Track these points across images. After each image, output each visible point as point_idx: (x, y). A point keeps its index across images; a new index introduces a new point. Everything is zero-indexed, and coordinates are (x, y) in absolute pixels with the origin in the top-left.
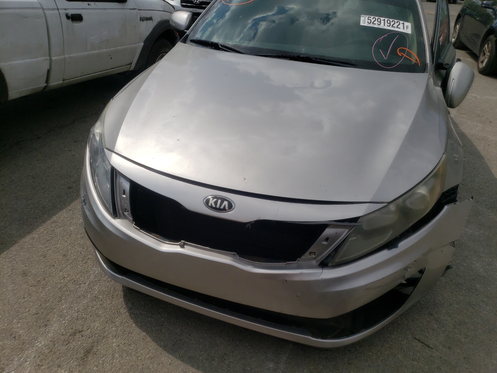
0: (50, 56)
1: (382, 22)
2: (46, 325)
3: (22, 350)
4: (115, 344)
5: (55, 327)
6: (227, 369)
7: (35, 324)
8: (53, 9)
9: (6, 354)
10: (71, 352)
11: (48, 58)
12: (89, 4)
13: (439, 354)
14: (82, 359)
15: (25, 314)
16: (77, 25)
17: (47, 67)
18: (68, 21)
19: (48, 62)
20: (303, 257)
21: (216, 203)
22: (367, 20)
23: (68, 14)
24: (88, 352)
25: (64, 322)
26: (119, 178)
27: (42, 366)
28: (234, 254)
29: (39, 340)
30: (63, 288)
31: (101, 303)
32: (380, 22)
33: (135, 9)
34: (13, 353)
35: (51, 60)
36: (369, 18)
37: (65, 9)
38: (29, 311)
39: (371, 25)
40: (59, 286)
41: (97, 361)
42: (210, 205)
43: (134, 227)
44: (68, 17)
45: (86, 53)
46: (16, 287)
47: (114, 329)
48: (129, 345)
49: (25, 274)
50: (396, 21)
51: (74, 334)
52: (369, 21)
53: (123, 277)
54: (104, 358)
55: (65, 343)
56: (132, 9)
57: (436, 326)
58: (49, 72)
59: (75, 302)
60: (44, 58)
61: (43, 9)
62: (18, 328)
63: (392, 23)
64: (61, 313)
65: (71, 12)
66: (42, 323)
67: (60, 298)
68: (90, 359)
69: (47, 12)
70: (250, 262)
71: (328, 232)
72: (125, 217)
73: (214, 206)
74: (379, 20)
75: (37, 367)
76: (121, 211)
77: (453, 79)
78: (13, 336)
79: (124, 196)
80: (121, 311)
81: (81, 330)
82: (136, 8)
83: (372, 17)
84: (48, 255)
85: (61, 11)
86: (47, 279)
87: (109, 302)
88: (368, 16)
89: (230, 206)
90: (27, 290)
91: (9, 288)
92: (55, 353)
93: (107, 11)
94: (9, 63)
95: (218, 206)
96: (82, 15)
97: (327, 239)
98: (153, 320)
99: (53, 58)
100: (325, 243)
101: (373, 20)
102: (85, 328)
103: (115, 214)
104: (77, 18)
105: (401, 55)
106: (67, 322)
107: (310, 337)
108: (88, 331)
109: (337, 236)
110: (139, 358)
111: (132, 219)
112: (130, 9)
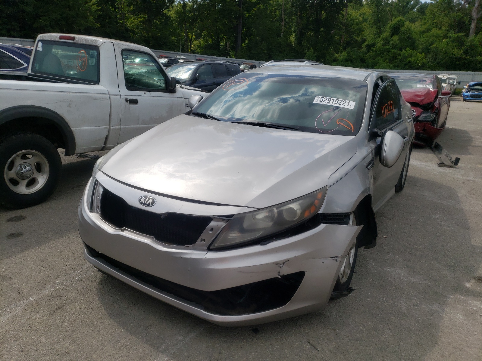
0: (109, 126)
1: (332, 101)
2: (41, 290)
3: (20, 300)
4: (78, 307)
5: (47, 291)
6: (146, 334)
7: (35, 288)
8: (117, 95)
9: (9, 301)
10: (49, 306)
11: (108, 127)
12: (144, 93)
13: (322, 355)
14: (54, 311)
15: (32, 282)
16: (133, 106)
17: (106, 133)
18: (126, 103)
19: (107, 130)
20: (198, 243)
21: (145, 200)
22: (319, 99)
23: (127, 98)
24: (59, 308)
25: (53, 289)
26: (99, 186)
27: (28, 310)
28: (153, 238)
29: (33, 297)
30: (63, 271)
31: (82, 283)
32: (330, 101)
33: (181, 98)
34: (13, 301)
35: (109, 128)
36: (322, 98)
37: (126, 96)
38: (35, 280)
39: (322, 103)
40: (61, 270)
41: (62, 314)
42: (141, 201)
43: (100, 218)
44: (127, 101)
45: (138, 126)
46: (34, 267)
47: (83, 299)
48: (88, 309)
49: (43, 260)
50: (343, 100)
51: (56, 297)
52: (321, 100)
53: (94, 259)
54: (67, 313)
55: (48, 301)
56: (179, 98)
57: (332, 338)
58: (107, 137)
59: (66, 280)
60: (105, 127)
61: (109, 95)
62: (24, 288)
63: (339, 102)
64: (54, 285)
65: (129, 98)
66: (40, 288)
67: (58, 277)
68: (59, 312)
69: (112, 97)
70: (162, 244)
71: (212, 224)
72: (97, 212)
73: (143, 202)
74: (329, 100)
75: (24, 311)
76: (95, 208)
77: (386, 144)
78: (18, 292)
79: (98, 198)
80: (93, 290)
81: (62, 295)
82: (183, 97)
83: (325, 97)
84: (62, 252)
85: (122, 97)
86: (55, 265)
87: (88, 283)
88: (321, 97)
89: (153, 202)
90: (40, 269)
91: (29, 267)
92: (39, 305)
93: (158, 98)
94: (79, 128)
95: (145, 203)
96: (138, 100)
97: (212, 230)
98: (112, 298)
99: (112, 128)
100: (211, 232)
101: (324, 100)
102: (64, 295)
103: (91, 209)
104: (134, 102)
105: (338, 124)
106: (55, 290)
107: (202, 311)
108: (66, 297)
109: (218, 227)
110: (90, 317)
111: (100, 213)
112: (178, 98)
